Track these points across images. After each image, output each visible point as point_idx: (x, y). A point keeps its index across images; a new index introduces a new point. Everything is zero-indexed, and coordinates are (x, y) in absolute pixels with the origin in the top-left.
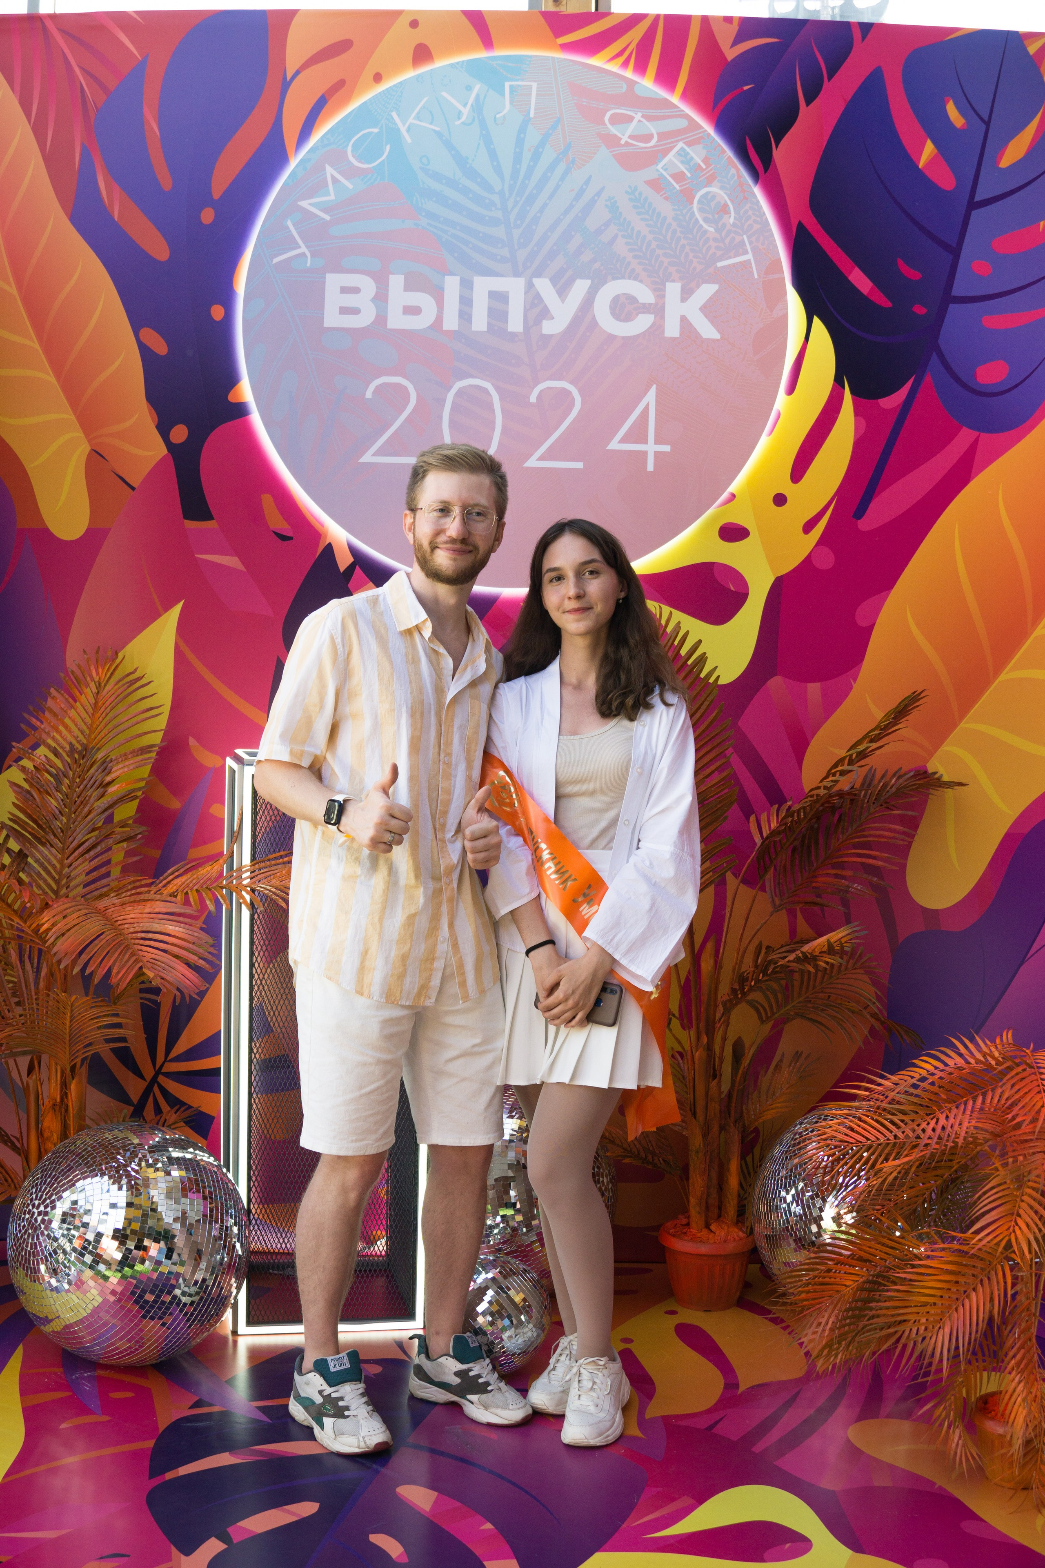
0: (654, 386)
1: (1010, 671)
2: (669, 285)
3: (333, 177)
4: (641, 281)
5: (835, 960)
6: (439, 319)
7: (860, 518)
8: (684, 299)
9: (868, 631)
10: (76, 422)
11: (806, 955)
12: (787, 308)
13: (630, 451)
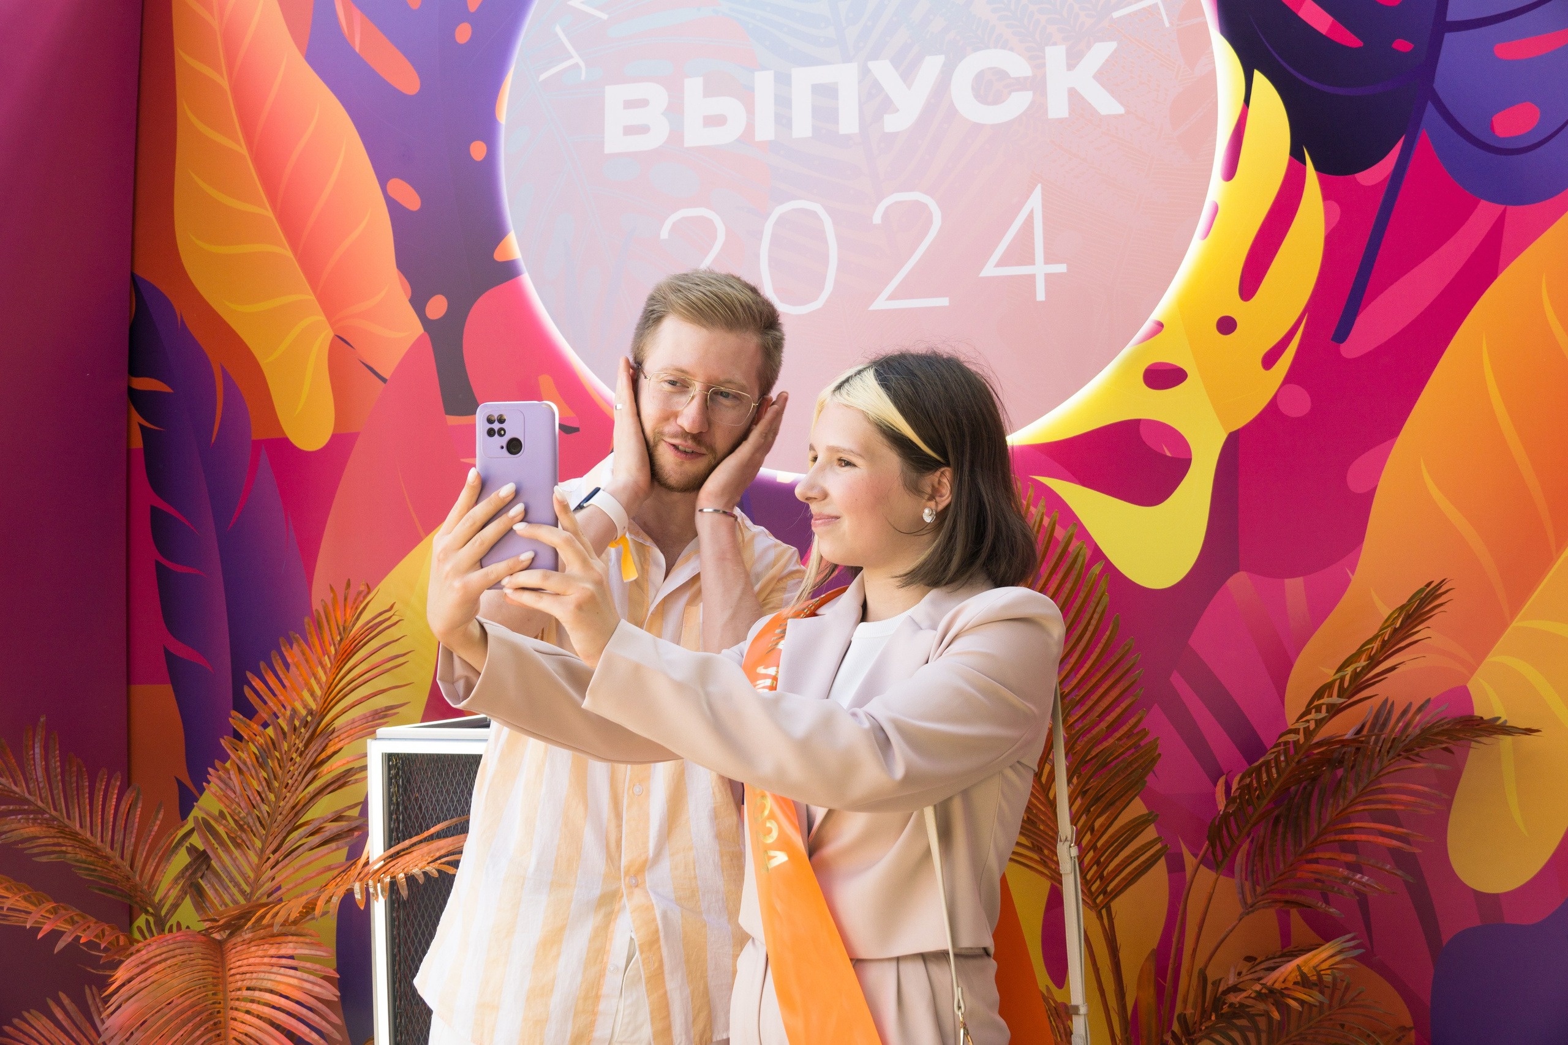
0: (1039, 186)
2: (1049, 51)
4: (1012, 49)
5: (1313, 997)
6: (750, 128)
7: (1342, 342)
8: (1071, 67)
9: (1367, 497)
10: (316, 303)
11: (1272, 991)
12: (1214, 63)
13: (1011, 276)
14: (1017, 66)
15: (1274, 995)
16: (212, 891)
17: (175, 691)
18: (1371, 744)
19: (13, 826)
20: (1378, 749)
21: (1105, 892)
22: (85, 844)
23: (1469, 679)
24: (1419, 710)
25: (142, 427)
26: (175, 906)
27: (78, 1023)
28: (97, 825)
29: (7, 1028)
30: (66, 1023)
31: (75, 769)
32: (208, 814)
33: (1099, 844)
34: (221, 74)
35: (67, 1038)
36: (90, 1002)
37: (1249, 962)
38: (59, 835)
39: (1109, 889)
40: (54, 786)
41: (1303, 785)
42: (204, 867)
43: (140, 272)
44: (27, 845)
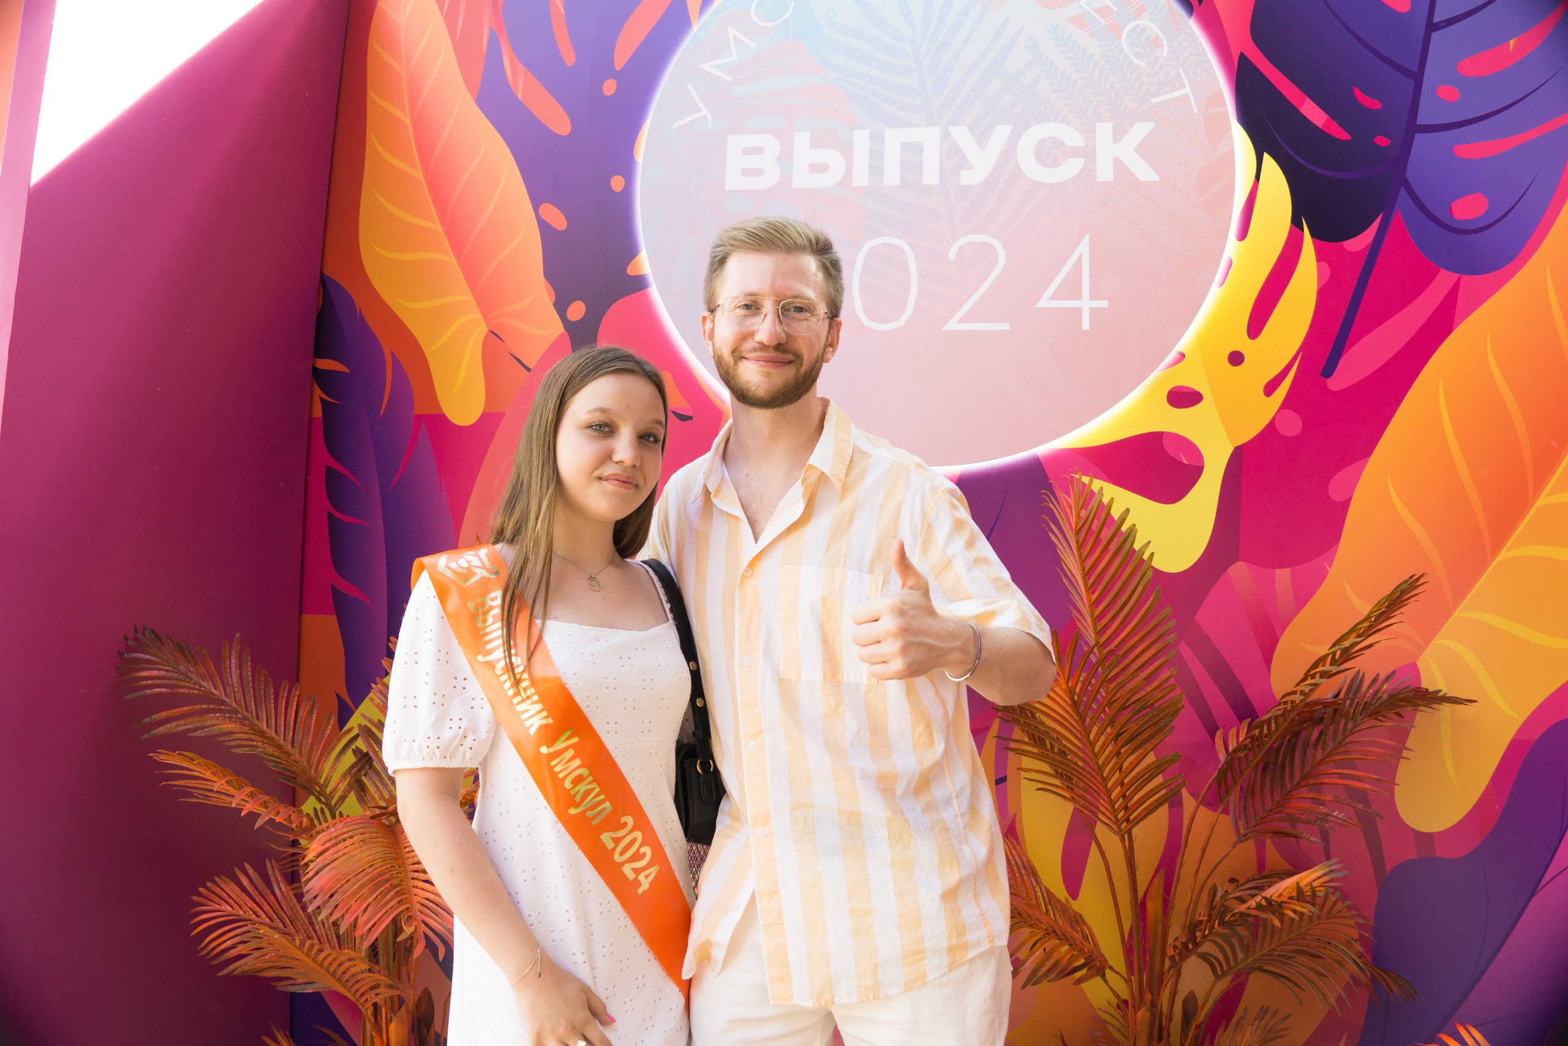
0: (1088, 235)
1: (1509, 549)
2: (1099, 126)
3: (735, 37)
4: (1068, 124)
5: (1306, 909)
6: (848, 176)
7: (1329, 377)
8: (1116, 140)
9: (1345, 505)
10: (474, 301)
11: (1269, 901)
12: (1233, 144)
13: (1063, 309)
14: (1073, 137)
15: (1272, 906)
16: (373, 787)
17: (338, 619)
18: (1347, 706)
19: (214, 722)
20: (1352, 710)
21: (1128, 820)
22: (271, 741)
23: (1418, 657)
24: (1387, 679)
25: (320, 398)
26: (343, 798)
27: (261, 890)
28: (280, 726)
29: (202, 890)
30: (250, 889)
31: (262, 678)
32: (371, 722)
33: (1126, 781)
34: (405, 112)
35: (251, 901)
36: (270, 873)
37: (1232, 883)
38: (250, 732)
39: (1131, 818)
40: (246, 691)
41: (1287, 739)
42: (367, 767)
43: (328, 272)
44: (225, 738)
